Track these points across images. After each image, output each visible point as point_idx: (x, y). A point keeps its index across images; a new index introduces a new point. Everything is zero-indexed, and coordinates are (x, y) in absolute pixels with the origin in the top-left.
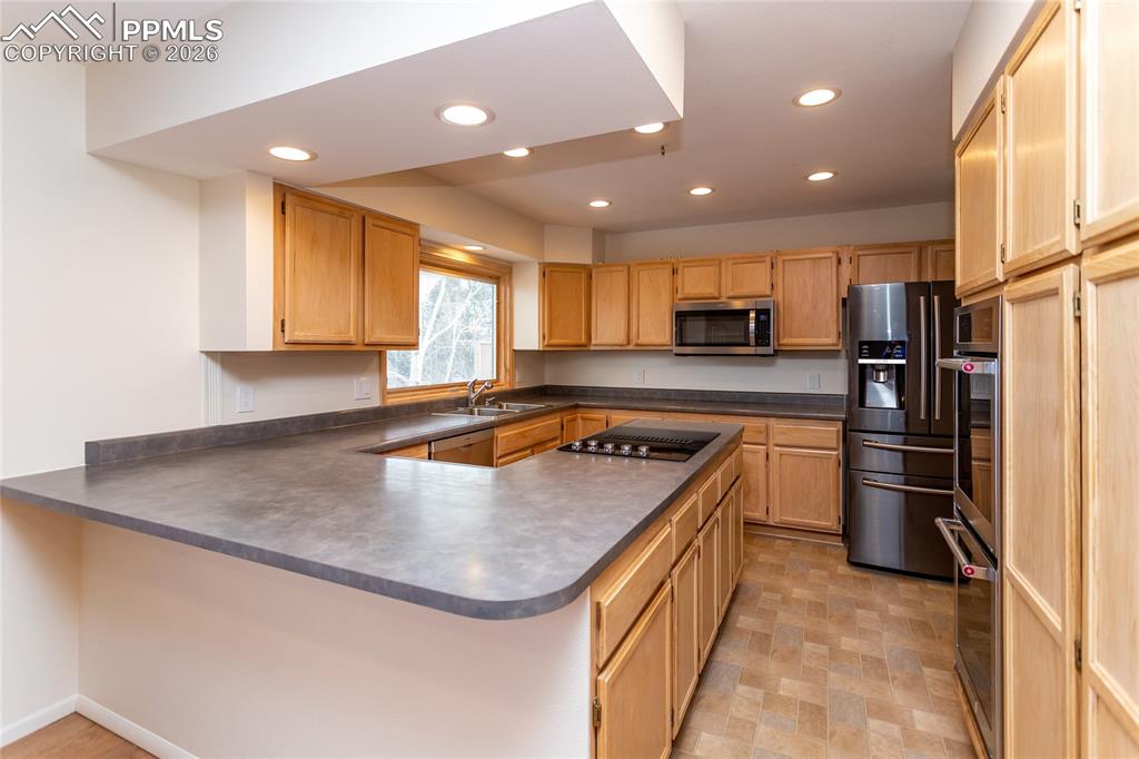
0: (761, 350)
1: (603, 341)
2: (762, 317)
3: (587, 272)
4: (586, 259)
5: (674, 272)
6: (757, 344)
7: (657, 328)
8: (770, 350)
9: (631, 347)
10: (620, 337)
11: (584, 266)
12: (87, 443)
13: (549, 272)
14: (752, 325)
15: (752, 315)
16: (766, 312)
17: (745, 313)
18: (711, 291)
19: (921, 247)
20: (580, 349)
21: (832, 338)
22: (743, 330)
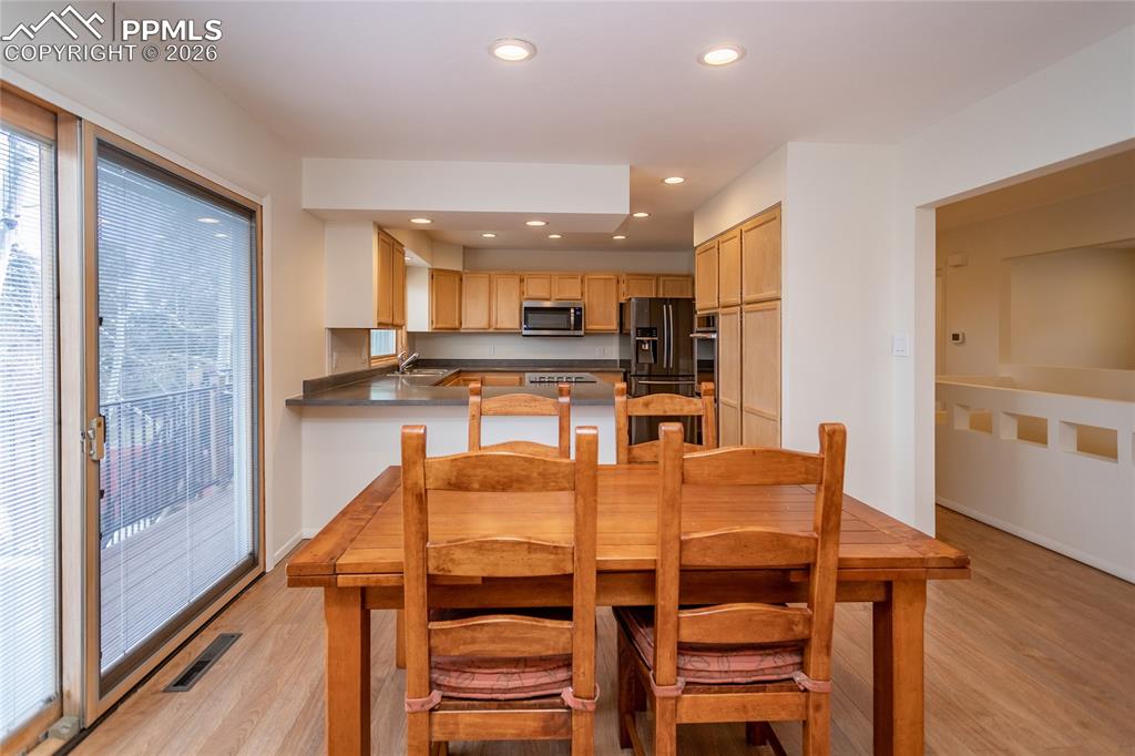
0: (577, 333)
1: (470, 326)
2: (578, 313)
3: (459, 276)
4: (459, 268)
5: (522, 280)
6: (575, 329)
7: (509, 317)
8: (582, 333)
9: (491, 330)
10: (484, 324)
11: (457, 272)
12: (304, 382)
13: (435, 274)
14: (572, 318)
15: (572, 311)
16: (580, 309)
17: (568, 309)
18: (545, 295)
19: (658, 277)
20: (455, 332)
21: (614, 326)
22: (567, 320)
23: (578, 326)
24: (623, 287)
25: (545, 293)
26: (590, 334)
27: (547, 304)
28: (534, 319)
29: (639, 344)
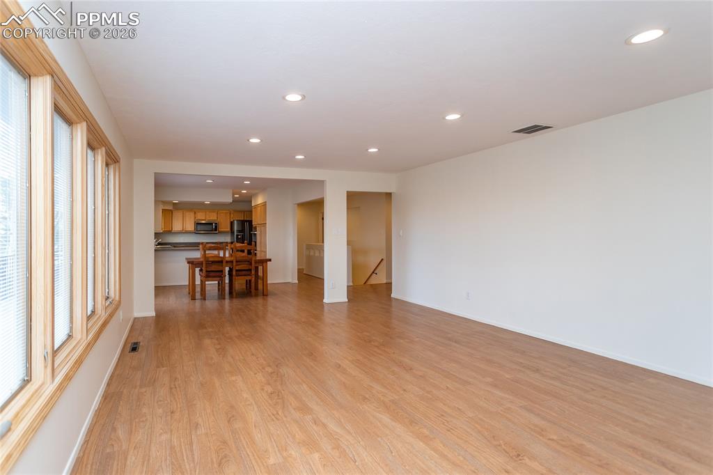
0: (215, 232)
1: (176, 230)
2: (216, 225)
3: (172, 211)
4: (171, 208)
5: (195, 213)
7: (190, 226)
8: (217, 232)
9: (183, 232)
10: (181, 229)
13: (164, 211)
14: (214, 227)
15: (214, 224)
16: (217, 223)
17: (212, 223)
18: (204, 218)
19: (244, 212)
20: (170, 232)
21: (229, 229)
22: (212, 228)
23: (216, 229)
24: (232, 215)
25: (203, 217)
26: (219, 232)
27: (203, 222)
28: (199, 227)
29: (237, 235)
